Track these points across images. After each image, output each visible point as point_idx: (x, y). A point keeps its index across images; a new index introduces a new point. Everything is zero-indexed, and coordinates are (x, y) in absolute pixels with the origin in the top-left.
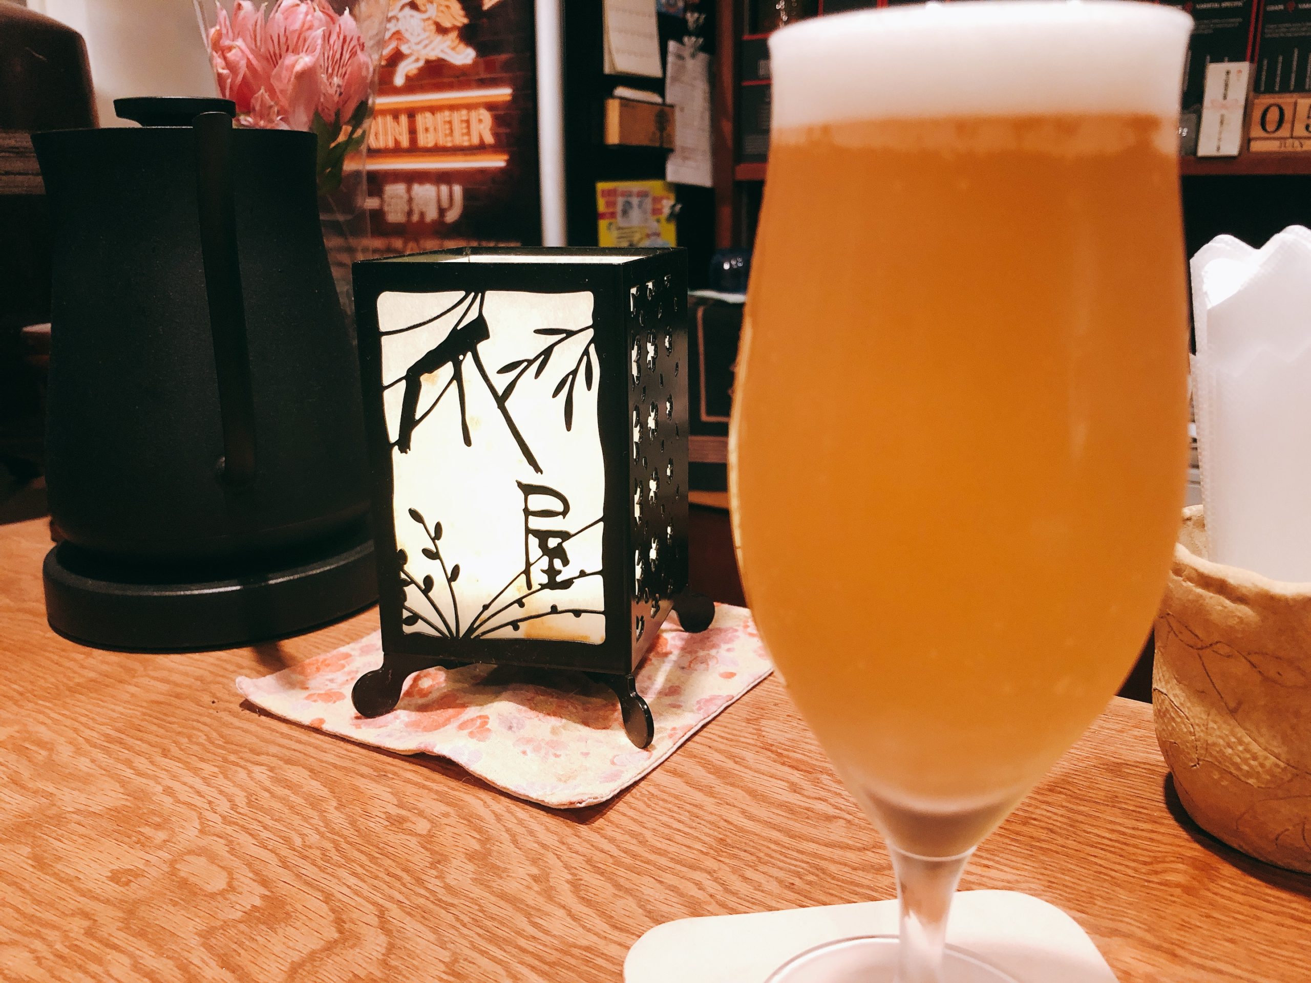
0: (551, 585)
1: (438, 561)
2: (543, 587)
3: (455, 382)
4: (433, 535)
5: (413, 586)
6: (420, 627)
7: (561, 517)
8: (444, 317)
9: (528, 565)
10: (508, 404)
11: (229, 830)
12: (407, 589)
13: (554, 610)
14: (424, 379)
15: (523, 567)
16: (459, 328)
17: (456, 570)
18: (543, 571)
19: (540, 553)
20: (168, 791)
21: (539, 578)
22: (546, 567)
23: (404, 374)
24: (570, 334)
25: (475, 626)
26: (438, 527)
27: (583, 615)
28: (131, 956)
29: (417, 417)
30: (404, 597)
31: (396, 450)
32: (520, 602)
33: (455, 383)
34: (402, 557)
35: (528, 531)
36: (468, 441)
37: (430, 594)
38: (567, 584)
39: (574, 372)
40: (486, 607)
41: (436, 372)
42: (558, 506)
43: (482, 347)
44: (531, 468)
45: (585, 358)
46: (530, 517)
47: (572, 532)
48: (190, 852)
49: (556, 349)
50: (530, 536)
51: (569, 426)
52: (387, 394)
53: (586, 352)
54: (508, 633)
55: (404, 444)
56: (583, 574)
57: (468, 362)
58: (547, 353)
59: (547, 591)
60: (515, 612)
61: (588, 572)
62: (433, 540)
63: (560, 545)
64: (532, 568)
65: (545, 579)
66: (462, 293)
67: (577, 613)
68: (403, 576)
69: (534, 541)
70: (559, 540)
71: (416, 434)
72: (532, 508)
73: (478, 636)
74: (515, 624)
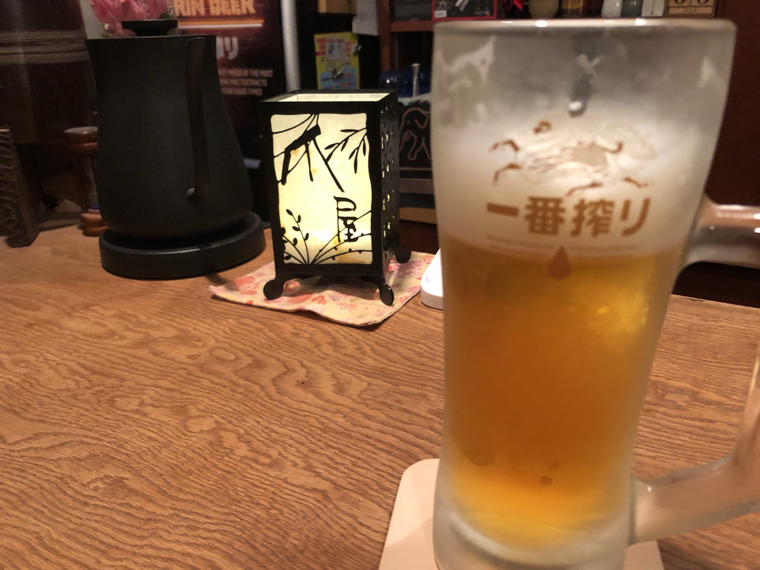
0: (349, 240)
1: (299, 232)
2: (346, 241)
4: (297, 220)
5: (288, 243)
6: (292, 260)
7: (353, 211)
8: (301, 125)
9: (339, 232)
10: (329, 163)
11: (228, 340)
12: (286, 244)
13: (350, 251)
14: (292, 153)
15: (337, 233)
16: (308, 130)
17: (307, 235)
18: (346, 234)
19: (344, 226)
20: (194, 329)
21: (344, 237)
22: (347, 233)
23: (283, 150)
24: (356, 131)
25: (316, 259)
26: (299, 217)
27: (363, 252)
28: (209, 380)
29: (289, 169)
30: (284, 248)
31: (280, 184)
32: (335, 248)
33: (306, 154)
34: (283, 230)
35: (339, 217)
36: (312, 179)
37: (296, 246)
38: (356, 239)
39: (358, 148)
40: (321, 251)
41: (297, 150)
42: (351, 206)
43: (318, 138)
44: (340, 190)
45: (363, 142)
46: (340, 212)
47: (357, 217)
48: (216, 348)
49: (350, 138)
50: (340, 220)
51: (356, 172)
52: (276, 160)
53: (363, 139)
54: (331, 261)
55: (284, 181)
56: (362, 235)
57: (312, 144)
58: (346, 140)
59: (347, 243)
60: (334, 252)
61: (364, 234)
62: (297, 222)
63: (352, 223)
64: (340, 234)
65: (346, 238)
66: (309, 115)
67: (360, 251)
68: (284, 239)
69: (341, 222)
70: (352, 221)
71: (289, 177)
72: (340, 207)
73: (318, 263)
74: (333, 257)
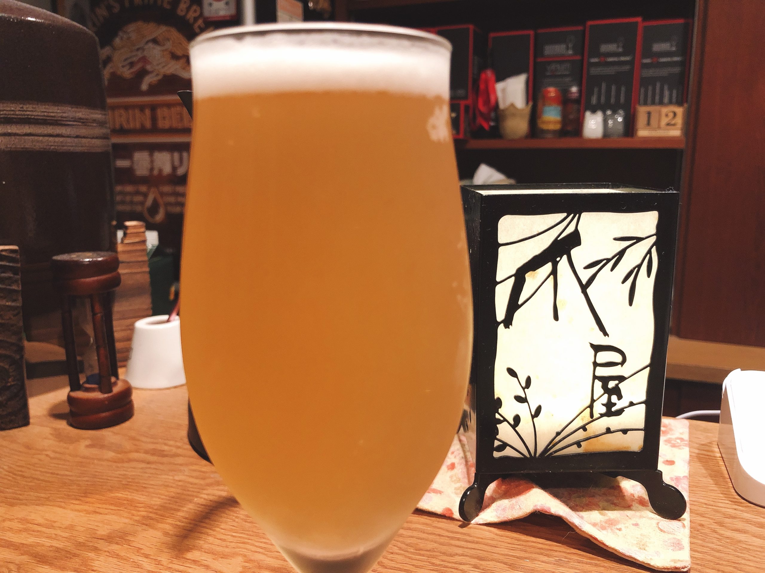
0: (609, 413)
1: (526, 404)
2: (602, 415)
3: (552, 276)
4: (524, 385)
5: (505, 423)
6: (508, 452)
7: (620, 366)
8: (549, 231)
9: (593, 401)
10: (588, 291)
12: (500, 426)
13: (608, 431)
14: (529, 276)
15: (588, 403)
16: (559, 239)
17: (539, 410)
18: (603, 405)
19: (602, 391)
21: (599, 408)
22: (606, 401)
23: (513, 272)
24: (639, 240)
25: (549, 447)
26: (529, 380)
27: (629, 432)
29: (520, 302)
30: (496, 432)
31: (501, 327)
32: (584, 428)
34: (499, 403)
35: (595, 377)
36: (556, 318)
37: (518, 428)
38: (620, 412)
39: (639, 266)
40: (558, 434)
41: (536, 271)
42: (618, 358)
43: (574, 252)
44: (601, 333)
45: (648, 256)
46: (598, 368)
47: (626, 376)
49: (628, 250)
50: (596, 381)
51: (631, 303)
52: (498, 288)
53: (649, 252)
54: (574, 450)
55: (508, 322)
56: (632, 404)
57: (563, 262)
58: (621, 254)
59: (605, 418)
60: (580, 434)
61: (635, 402)
62: (524, 389)
63: (617, 385)
64: (595, 404)
65: (604, 410)
66: (565, 215)
67: (625, 431)
68: (497, 416)
69: (598, 384)
70: (617, 382)
71: (518, 315)
72: (599, 361)
73: (551, 454)
74: (579, 444)
